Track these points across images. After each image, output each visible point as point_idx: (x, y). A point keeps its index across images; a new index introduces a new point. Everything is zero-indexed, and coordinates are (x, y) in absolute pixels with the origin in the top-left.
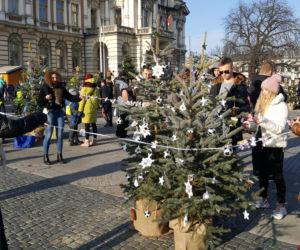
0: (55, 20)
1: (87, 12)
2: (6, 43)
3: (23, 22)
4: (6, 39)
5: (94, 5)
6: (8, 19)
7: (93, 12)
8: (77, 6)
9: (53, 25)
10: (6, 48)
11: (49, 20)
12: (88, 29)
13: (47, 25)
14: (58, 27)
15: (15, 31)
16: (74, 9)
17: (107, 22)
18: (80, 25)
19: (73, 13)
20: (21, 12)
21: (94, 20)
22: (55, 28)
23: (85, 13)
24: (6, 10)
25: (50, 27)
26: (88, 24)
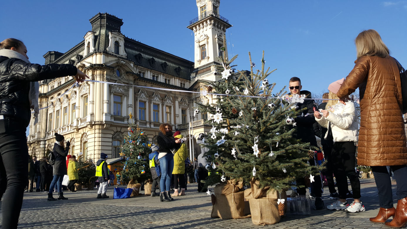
0: (152, 120)
1: (179, 111)
2: (111, 140)
3: (126, 122)
4: (111, 136)
5: (184, 105)
6: (113, 120)
7: (184, 111)
8: (170, 107)
9: (150, 123)
10: (110, 144)
11: (147, 120)
12: (179, 125)
13: (146, 124)
14: (155, 125)
15: (119, 129)
16: (168, 110)
17: (195, 119)
18: (173, 123)
19: (167, 113)
20: (124, 114)
21: (184, 118)
22: (152, 126)
23: (177, 113)
24: (112, 113)
25: (148, 126)
26: (179, 121)
